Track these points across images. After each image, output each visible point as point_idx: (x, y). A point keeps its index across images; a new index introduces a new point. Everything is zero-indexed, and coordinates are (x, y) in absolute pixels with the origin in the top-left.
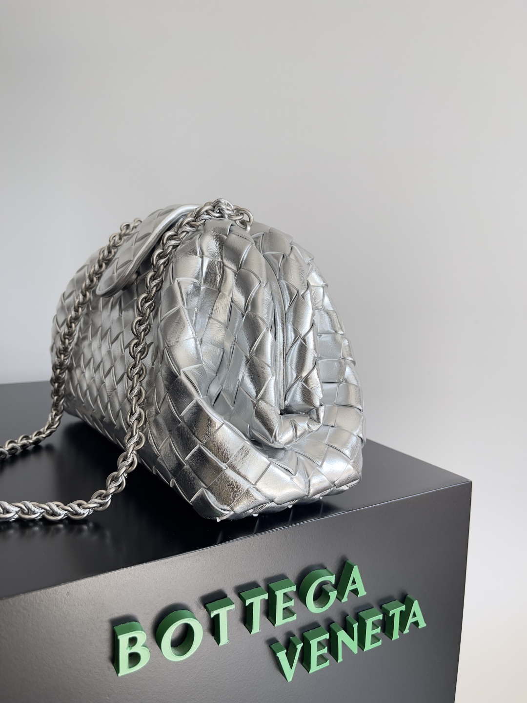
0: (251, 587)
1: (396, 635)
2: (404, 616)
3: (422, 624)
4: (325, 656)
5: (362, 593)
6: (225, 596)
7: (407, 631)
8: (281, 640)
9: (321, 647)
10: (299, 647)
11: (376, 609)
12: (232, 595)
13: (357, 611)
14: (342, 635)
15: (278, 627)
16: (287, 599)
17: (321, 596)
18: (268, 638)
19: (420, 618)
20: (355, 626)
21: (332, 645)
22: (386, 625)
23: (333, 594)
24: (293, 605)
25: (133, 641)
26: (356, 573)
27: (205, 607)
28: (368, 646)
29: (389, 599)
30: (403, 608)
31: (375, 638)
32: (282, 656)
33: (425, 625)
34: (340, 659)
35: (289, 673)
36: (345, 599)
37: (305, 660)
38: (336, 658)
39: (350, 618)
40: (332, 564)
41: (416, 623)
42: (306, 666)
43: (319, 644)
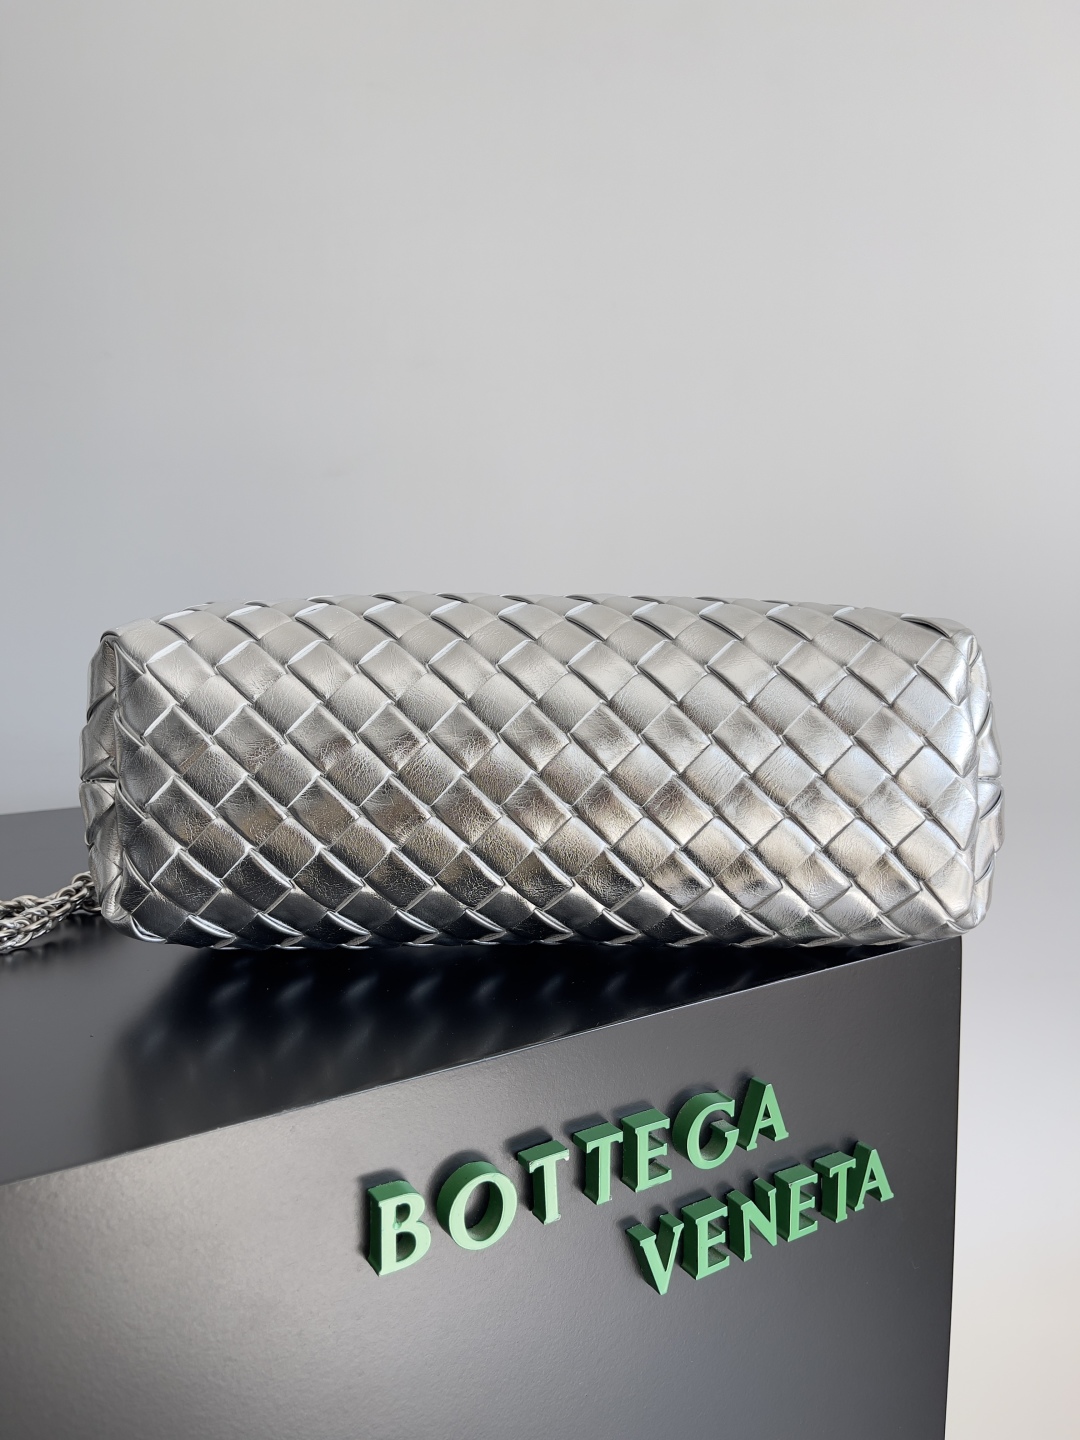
0: (593, 1121)
1: (842, 1214)
2: (855, 1178)
3: (887, 1194)
4: (720, 1250)
5: (781, 1134)
6: (549, 1139)
7: (860, 1206)
8: (645, 1220)
9: (714, 1232)
10: (678, 1230)
11: (803, 1167)
12: (559, 1137)
13: (772, 1171)
14: (750, 1211)
15: (641, 1192)
16: (654, 1144)
17: (711, 1139)
18: (623, 1215)
19: (882, 1183)
20: (772, 1193)
21: (732, 1226)
22: (823, 1194)
23: (732, 1136)
24: (665, 1153)
25: (403, 1211)
26: (769, 1099)
27: (516, 1157)
28: (796, 1232)
29: (827, 1151)
30: (852, 1163)
31: (805, 1218)
32: (649, 1245)
33: (891, 1195)
34: (748, 1256)
35: (663, 1276)
36: (752, 1145)
37: (687, 1258)
38: (741, 1255)
39: (760, 1182)
40: (727, 1081)
41: (875, 1193)
42: (689, 1268)
43: (710, 1224)
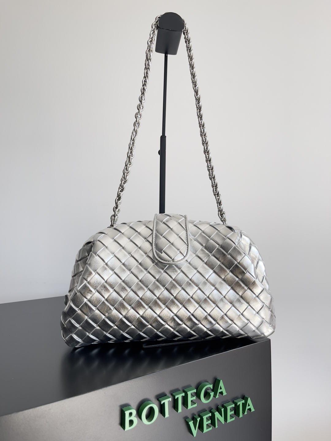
0: (177, 390)
1: (241, 415)
2: (244, 405)
3: (253, 410)
4: (209, 425)
5: (225, 393)
6: (166, 395)
7: (246, 413)
8: (190, 417)
9: (208, 420)
10: (199, 419)
11: (231, 403)
12: (168, 395)
13: (223, 404)
14: (217, 414)
15: (189, 409)
16: (192, 396)
17: (207, 395)
18: (184, 416)
19: (251, 407)
20: (223, 410)
21: (212, 418)
22: (236, 410)
23: (212, 394)
24: (195, 399)
25: (131, 414)
26: (221, 384)
27: (158, 400)
28: (229, 420)
29: (237, 398)
30: (243, 401)
31: (231, 416)
32: (191, 423)
33: (254, 410)
34: (217, 427)
35: (195, 432)
36: (217, 397)
37: (201, 427)
38: (215, 426)
39: (220, 407)
40: (211, 380)
41: (250, 409)
42: (201, 430)
43: (207, 418)
